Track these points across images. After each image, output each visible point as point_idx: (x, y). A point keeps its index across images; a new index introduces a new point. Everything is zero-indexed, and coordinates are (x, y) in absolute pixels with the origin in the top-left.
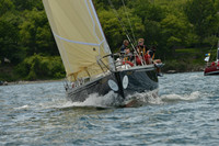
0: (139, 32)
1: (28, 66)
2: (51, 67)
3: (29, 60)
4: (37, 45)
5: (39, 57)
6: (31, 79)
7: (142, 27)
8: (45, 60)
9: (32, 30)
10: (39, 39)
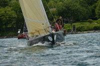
0: (14, 18)
7: (16, 16)
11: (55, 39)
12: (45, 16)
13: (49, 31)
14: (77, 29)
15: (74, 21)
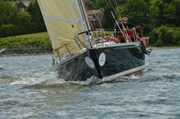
1: (156, 35)
2: (175, 36)
3: (157, 30)
4: (164, 18)
5: (165, 28)
6: (159, 46)
8: (170, 30)
9: (161, 5)
10: (166, 13)
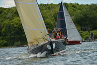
11: (54, 47)
12: (42, 23)
13: (47, 40)
14: (95, 36)
15: (92, 28)
